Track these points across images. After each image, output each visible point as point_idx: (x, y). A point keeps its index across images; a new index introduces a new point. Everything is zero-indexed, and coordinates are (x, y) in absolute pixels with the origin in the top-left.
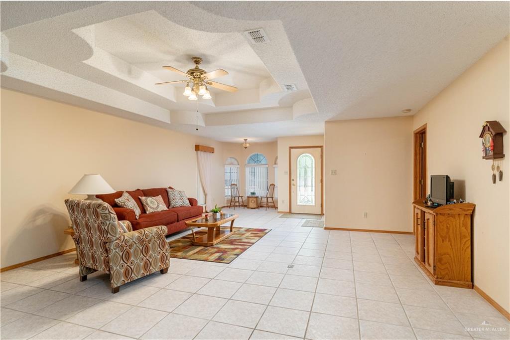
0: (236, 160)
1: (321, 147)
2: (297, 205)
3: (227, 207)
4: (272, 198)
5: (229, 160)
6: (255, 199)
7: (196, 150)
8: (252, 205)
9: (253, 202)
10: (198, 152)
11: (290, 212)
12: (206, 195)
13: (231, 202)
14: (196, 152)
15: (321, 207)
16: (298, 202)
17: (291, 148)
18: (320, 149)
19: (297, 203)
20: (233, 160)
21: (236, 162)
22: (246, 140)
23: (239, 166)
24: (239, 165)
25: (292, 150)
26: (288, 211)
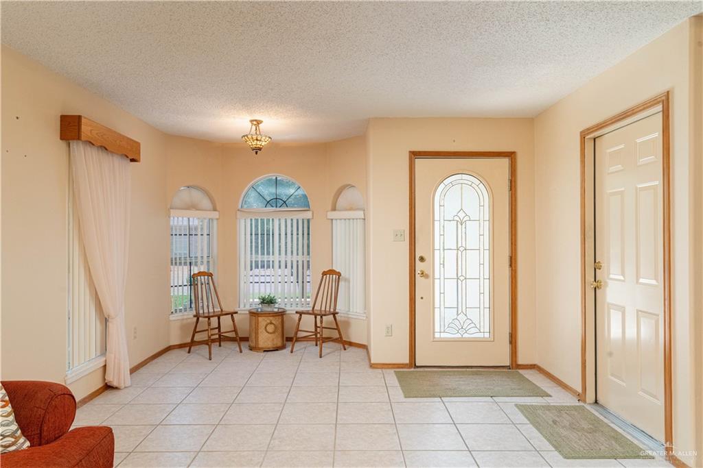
0: (206, 193)
1: (511, 155)
2: (435, 341)
3: (181, 346)
4: (334, 314)
5: (185, 196)
6: (277, 321)
7: (62, 138)
8: (266, 338)
9: (271, 328)
10: (74, 144)
11: (413, 363)
12: (105, 321)
13: (195, 332)
14: (63, 144)
15: (511, 343)
16: (437, 329)
17: (415, 155)
18: (505, 162)
19: (434, 332)
20: (197, 196)
21: (206, 203)
22: (258, 122)
23: (215, 215)
24: (215, 209)
25: (419, 162)
26: (407, 361)
